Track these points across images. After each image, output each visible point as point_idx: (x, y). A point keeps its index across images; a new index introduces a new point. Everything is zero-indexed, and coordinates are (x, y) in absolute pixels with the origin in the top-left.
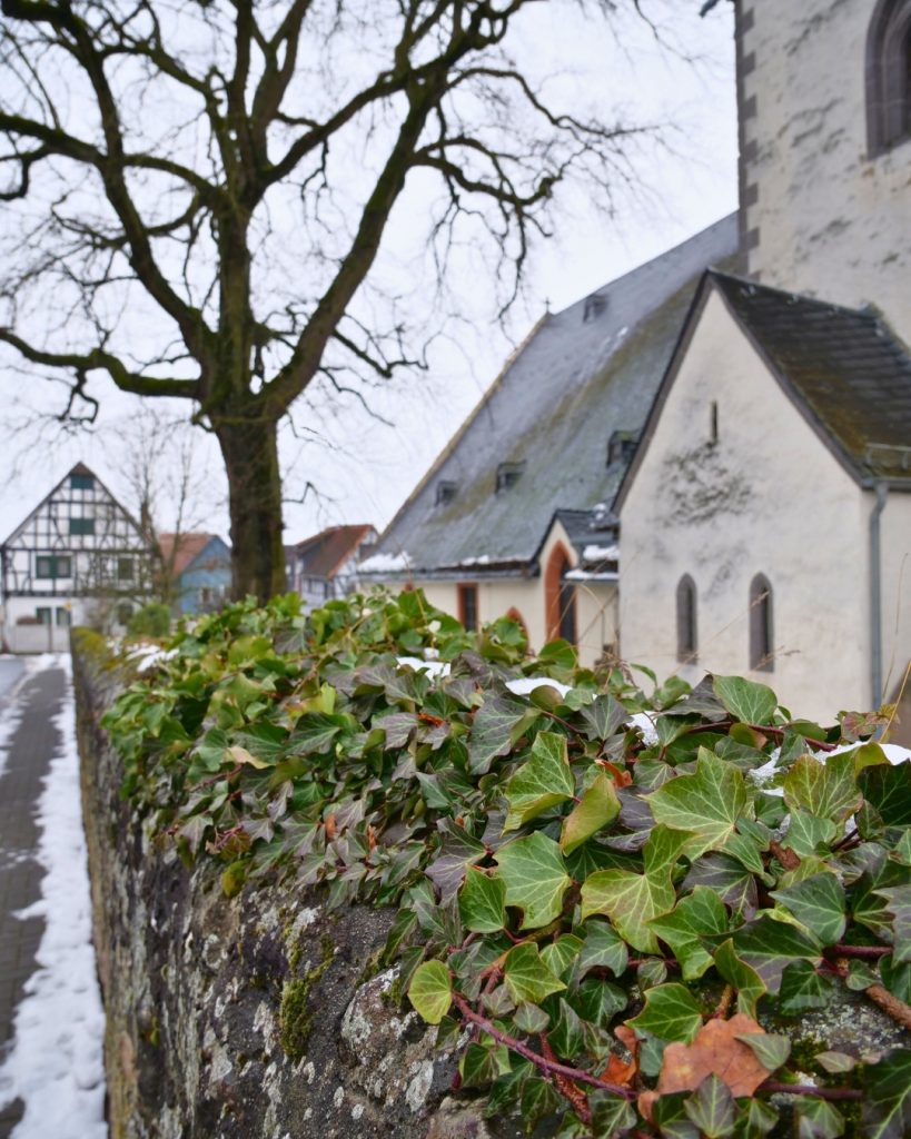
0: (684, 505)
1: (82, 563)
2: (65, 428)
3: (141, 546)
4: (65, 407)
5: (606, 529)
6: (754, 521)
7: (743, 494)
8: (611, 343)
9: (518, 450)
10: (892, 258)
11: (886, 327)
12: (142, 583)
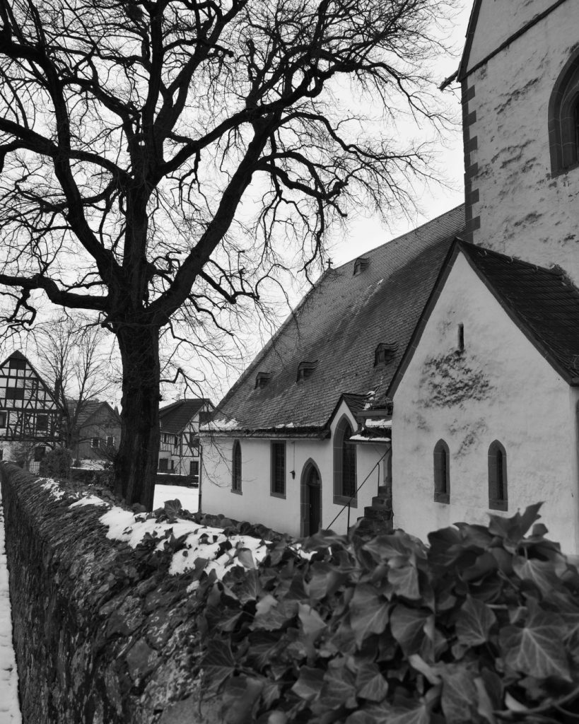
0: (439, 393)
1: (13, 418)
2: (11, 326)
3: (54, 408)
4: (12, 313)
5: (382, 407)
6: (491, 405)
7: (482, 386)
8: (373, 288)
9: (312, 354)
10: (571, 238)
11: (568, 281)
12: (52, 433)
